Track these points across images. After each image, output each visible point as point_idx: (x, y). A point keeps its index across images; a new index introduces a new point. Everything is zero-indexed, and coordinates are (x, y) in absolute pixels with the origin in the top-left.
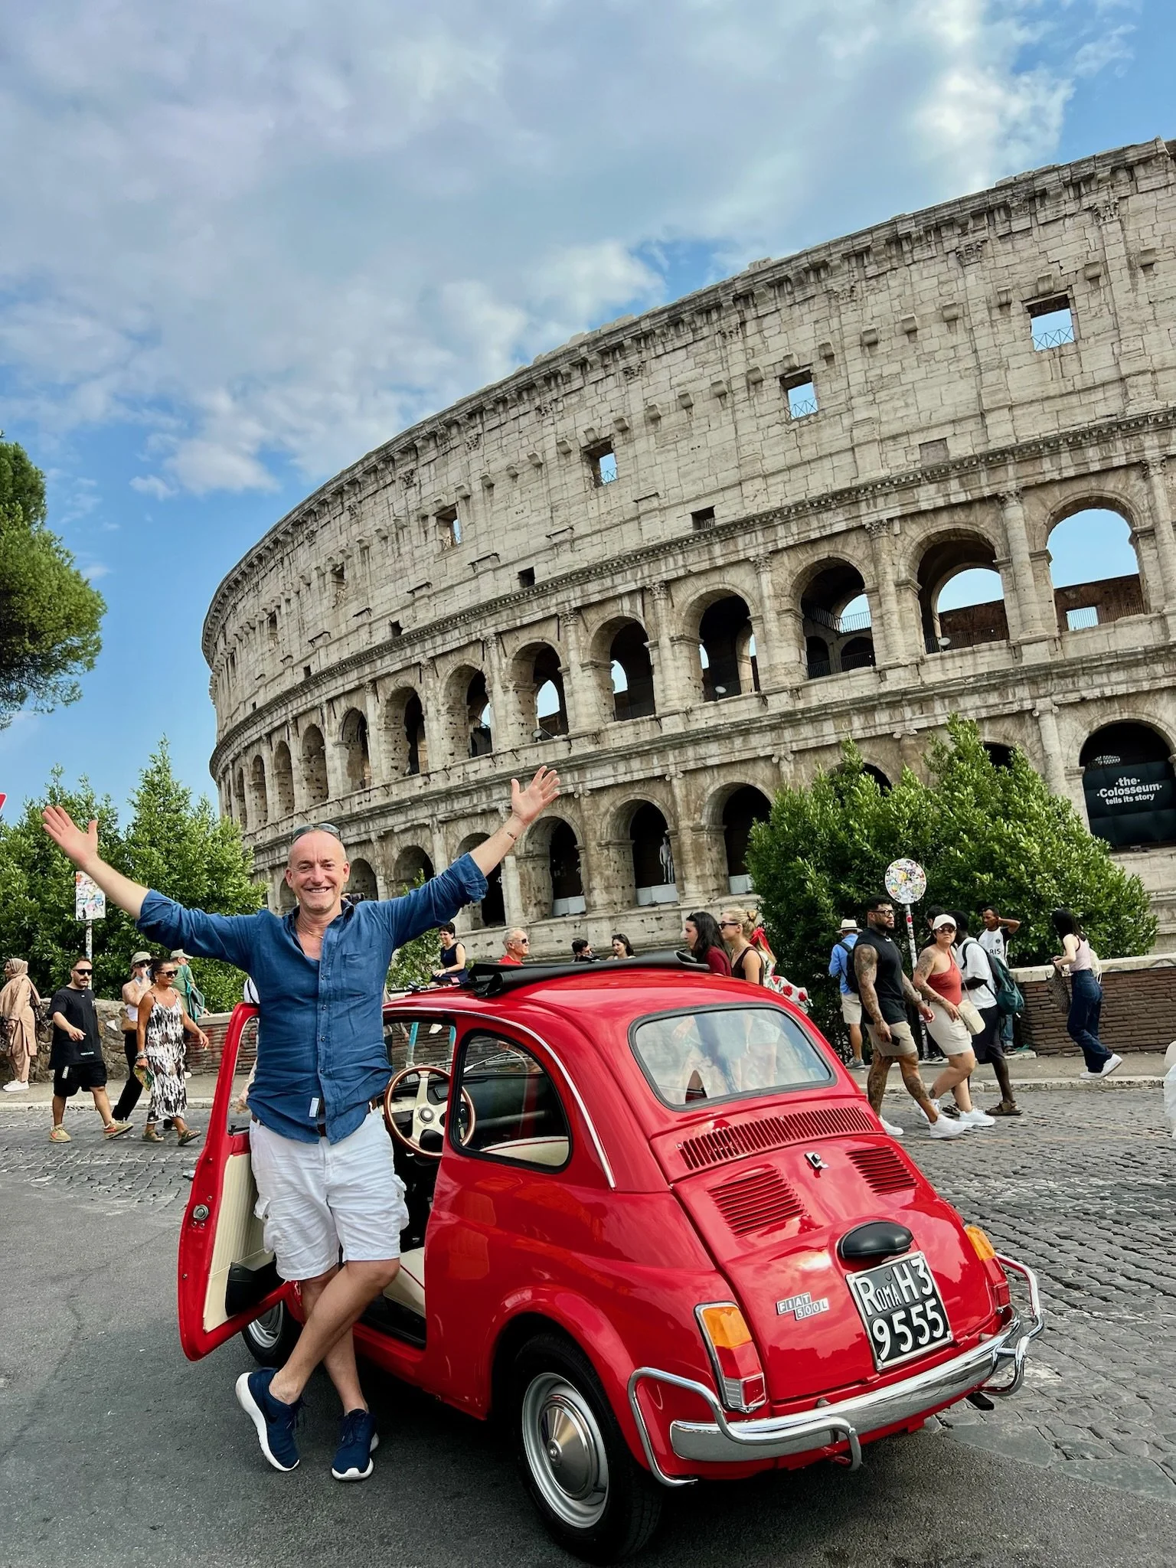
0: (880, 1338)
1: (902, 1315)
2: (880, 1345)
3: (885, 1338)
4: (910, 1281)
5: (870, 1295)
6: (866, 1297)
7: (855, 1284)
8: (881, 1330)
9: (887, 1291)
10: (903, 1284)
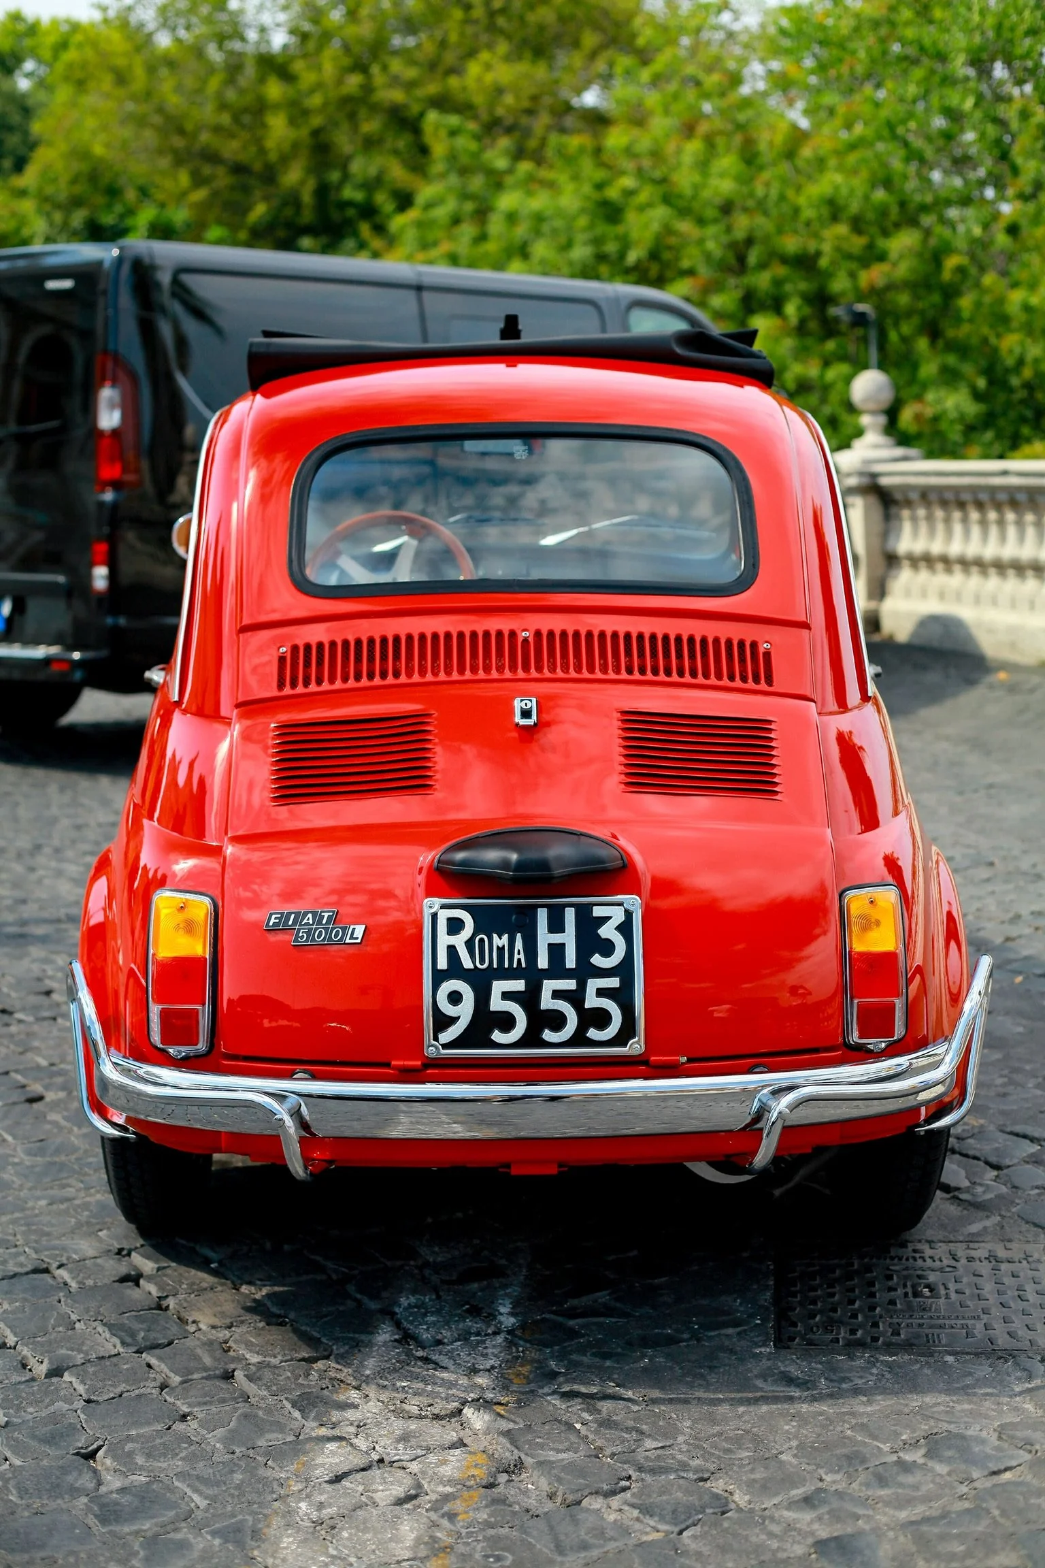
0: (448, 1009)
1: (519, 985)
2: (442, 1022)
3: (465, 1011)
4: (568, 938)
5: (459, 941)
6: (444, 940)
7: (434, 917)
8: (455, 998)
9: (501, 941)
10: (545, 938)
